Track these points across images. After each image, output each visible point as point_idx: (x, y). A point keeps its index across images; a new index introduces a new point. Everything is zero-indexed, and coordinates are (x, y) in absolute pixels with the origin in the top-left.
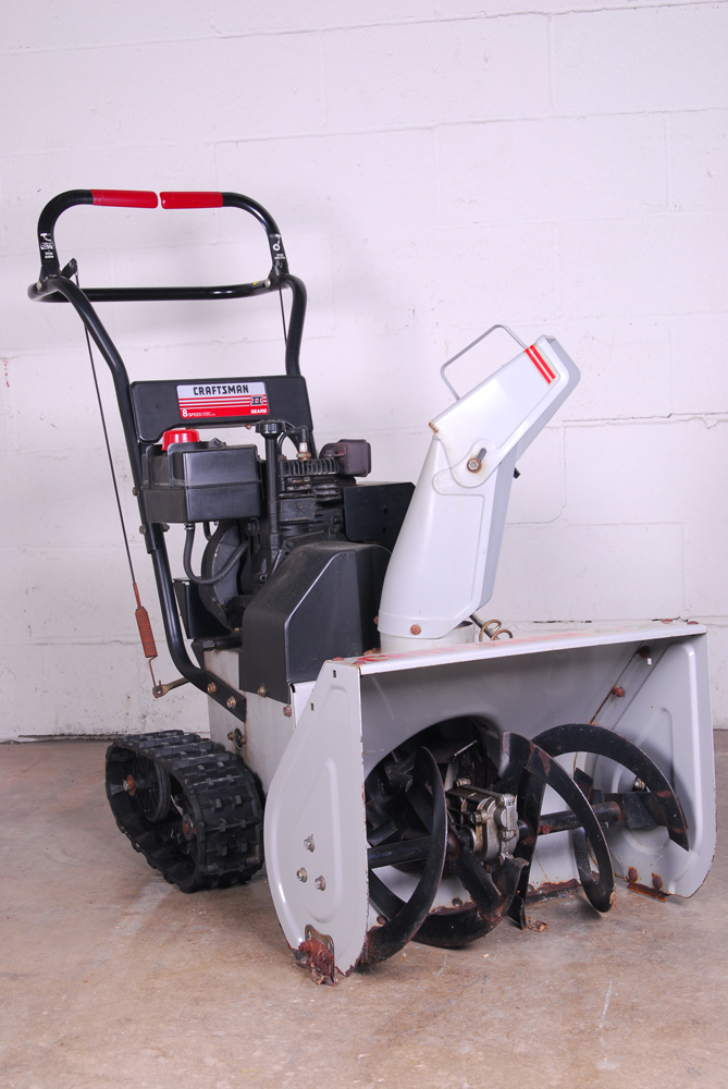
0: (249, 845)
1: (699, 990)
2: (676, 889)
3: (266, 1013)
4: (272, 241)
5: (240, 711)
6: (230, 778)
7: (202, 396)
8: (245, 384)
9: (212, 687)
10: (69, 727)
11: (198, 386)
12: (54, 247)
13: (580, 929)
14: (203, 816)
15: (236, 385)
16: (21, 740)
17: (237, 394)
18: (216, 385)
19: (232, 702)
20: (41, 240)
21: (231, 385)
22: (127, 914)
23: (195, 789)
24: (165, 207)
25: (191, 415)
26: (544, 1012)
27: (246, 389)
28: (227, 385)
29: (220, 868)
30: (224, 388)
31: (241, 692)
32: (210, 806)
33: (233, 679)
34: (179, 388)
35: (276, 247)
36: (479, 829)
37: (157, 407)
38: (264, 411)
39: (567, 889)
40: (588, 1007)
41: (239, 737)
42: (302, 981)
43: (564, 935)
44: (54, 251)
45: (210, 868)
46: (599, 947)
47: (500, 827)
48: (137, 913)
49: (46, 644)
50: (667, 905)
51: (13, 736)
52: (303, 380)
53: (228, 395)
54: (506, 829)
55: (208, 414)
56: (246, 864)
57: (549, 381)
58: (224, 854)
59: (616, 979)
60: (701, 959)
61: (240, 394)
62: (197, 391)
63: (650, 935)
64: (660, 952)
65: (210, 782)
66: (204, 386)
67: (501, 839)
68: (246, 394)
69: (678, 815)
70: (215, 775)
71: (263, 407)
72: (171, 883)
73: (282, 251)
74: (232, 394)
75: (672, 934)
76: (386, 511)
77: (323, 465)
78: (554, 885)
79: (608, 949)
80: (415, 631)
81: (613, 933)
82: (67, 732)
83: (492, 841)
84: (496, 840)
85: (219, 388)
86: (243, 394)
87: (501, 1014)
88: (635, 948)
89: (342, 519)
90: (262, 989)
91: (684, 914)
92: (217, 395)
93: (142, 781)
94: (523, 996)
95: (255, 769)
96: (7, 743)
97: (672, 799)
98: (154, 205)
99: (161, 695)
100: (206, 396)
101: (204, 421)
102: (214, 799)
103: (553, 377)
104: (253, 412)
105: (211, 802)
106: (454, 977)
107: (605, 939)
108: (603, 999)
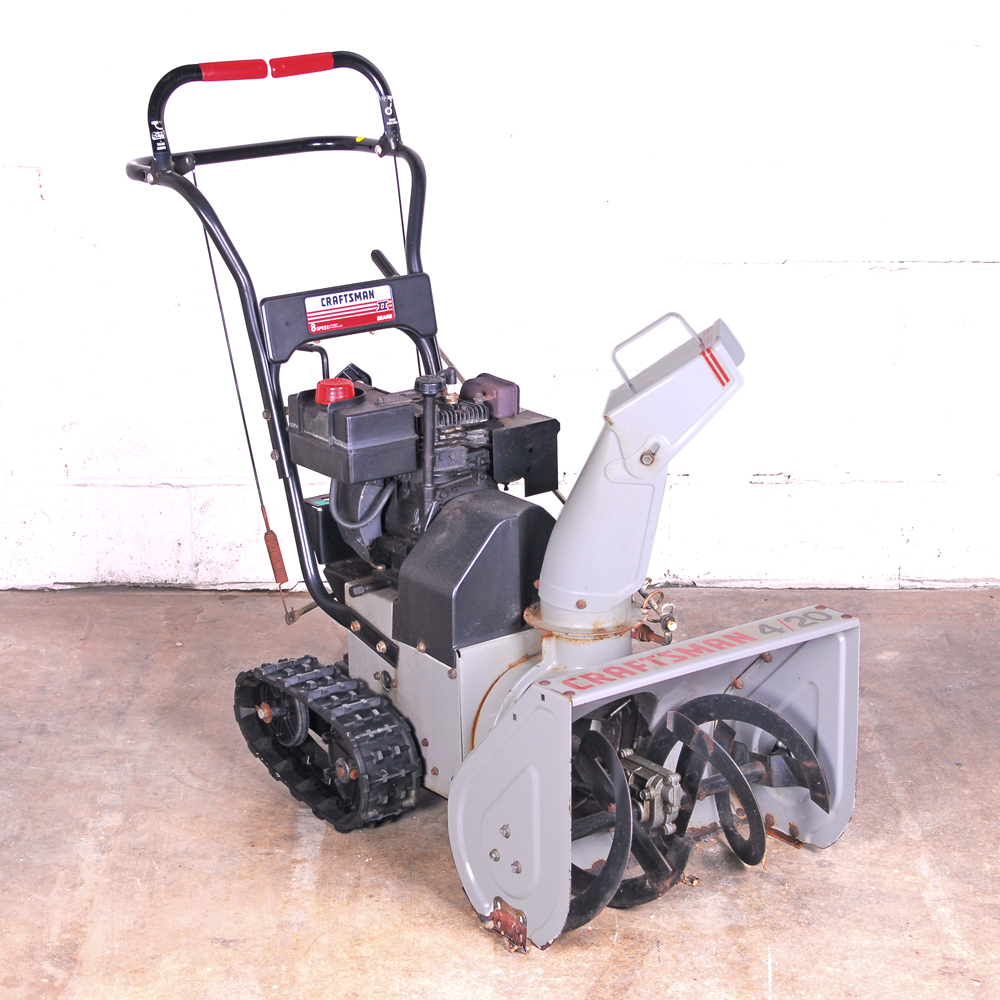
0: (407, 791)
1: (846, 958)
2: (812, 839)
3: (476, 986)
4: (384, 105)
5: (392, 655)
6: (388, 728)
7: (330, 307)
8: (371, 289)
9: (357, 626)
10: (111, 574)
11: (325, 297)
12: (165, 136)
13: (728, 882)
14: (366, 768)
15: (362, 291)
16: (56, 587)
17: (363, 301)
18: (343, 294)
19: (382, 646)
20: (152, 129)
21: (357, 292)
22: (295, 861)
23: (357, 741)
24: (275, 75)
25: (319, 329)
26: (719, 983)
27: (372, 294)
28: (353, 292)
29: (380, 813)
30: (350, 295)
31: (394, 641)
32: (372, 758)
33: (386, 626)
34: (308, 301)
35: (388, 111)
36: (647, 803)
37: (287, 324)
38: (390, 316)
39: (709, 834)
40: (755, 978)
41: (388, 682)
42: (495, 949)
43: (716, 891)
44: (165, 140)
45: (371, 814)
46: (750, 906)
47: (665, 802)
48: (305, 860)
49: (85, 485)
50: (803, 853)
51: (47, 582)
52: (427, 277)
53: (354, 303)
54: (672, 805)
55: (335, 326)
56: (402, 808)
57: (723, 384)
58: (385, 802)
59: (773, 944)
60: (842, 920)
61: (366, 301)
62: (325, 302)
63: (793, 891)
64: (805, 912)
65: (370, 733)
66: (331, 296)
67: (666, 812)
68: (372, 300)
69: (822, 784)
70: (373, 725)
71: (389, 313)
72: (322, 819)
73: (394, 115)
74: (359, 301)
75: (813, 890)
76: (531, 450)
77: (475, 412)
78: (697, 829)
79: (759, 909)
80: (581, 605)
81: (760, 888)
82: (109, 579)
83: (658, 814)
84: (661, 813)
85: (345, 296)
86: (369, 300)
87: (682, 987)
88: (782, 907)
89: (489, 461)
90: (462, 957)
91: (820, 864)
92: (344, 304)
93: (277, 710)
94: (696, 965)
95: (406, 714)
96: (41, 590)
97: (818, 770)
98: (264, 75)
99: (293, 621)
100: (333, 306)
101: (331, 334)
102: (375, 751)
103: (728, 380)
104: (379, 318)
105: (372, 754)
106: (631, 943)
107: (754, 895)
108: (766, 968)
